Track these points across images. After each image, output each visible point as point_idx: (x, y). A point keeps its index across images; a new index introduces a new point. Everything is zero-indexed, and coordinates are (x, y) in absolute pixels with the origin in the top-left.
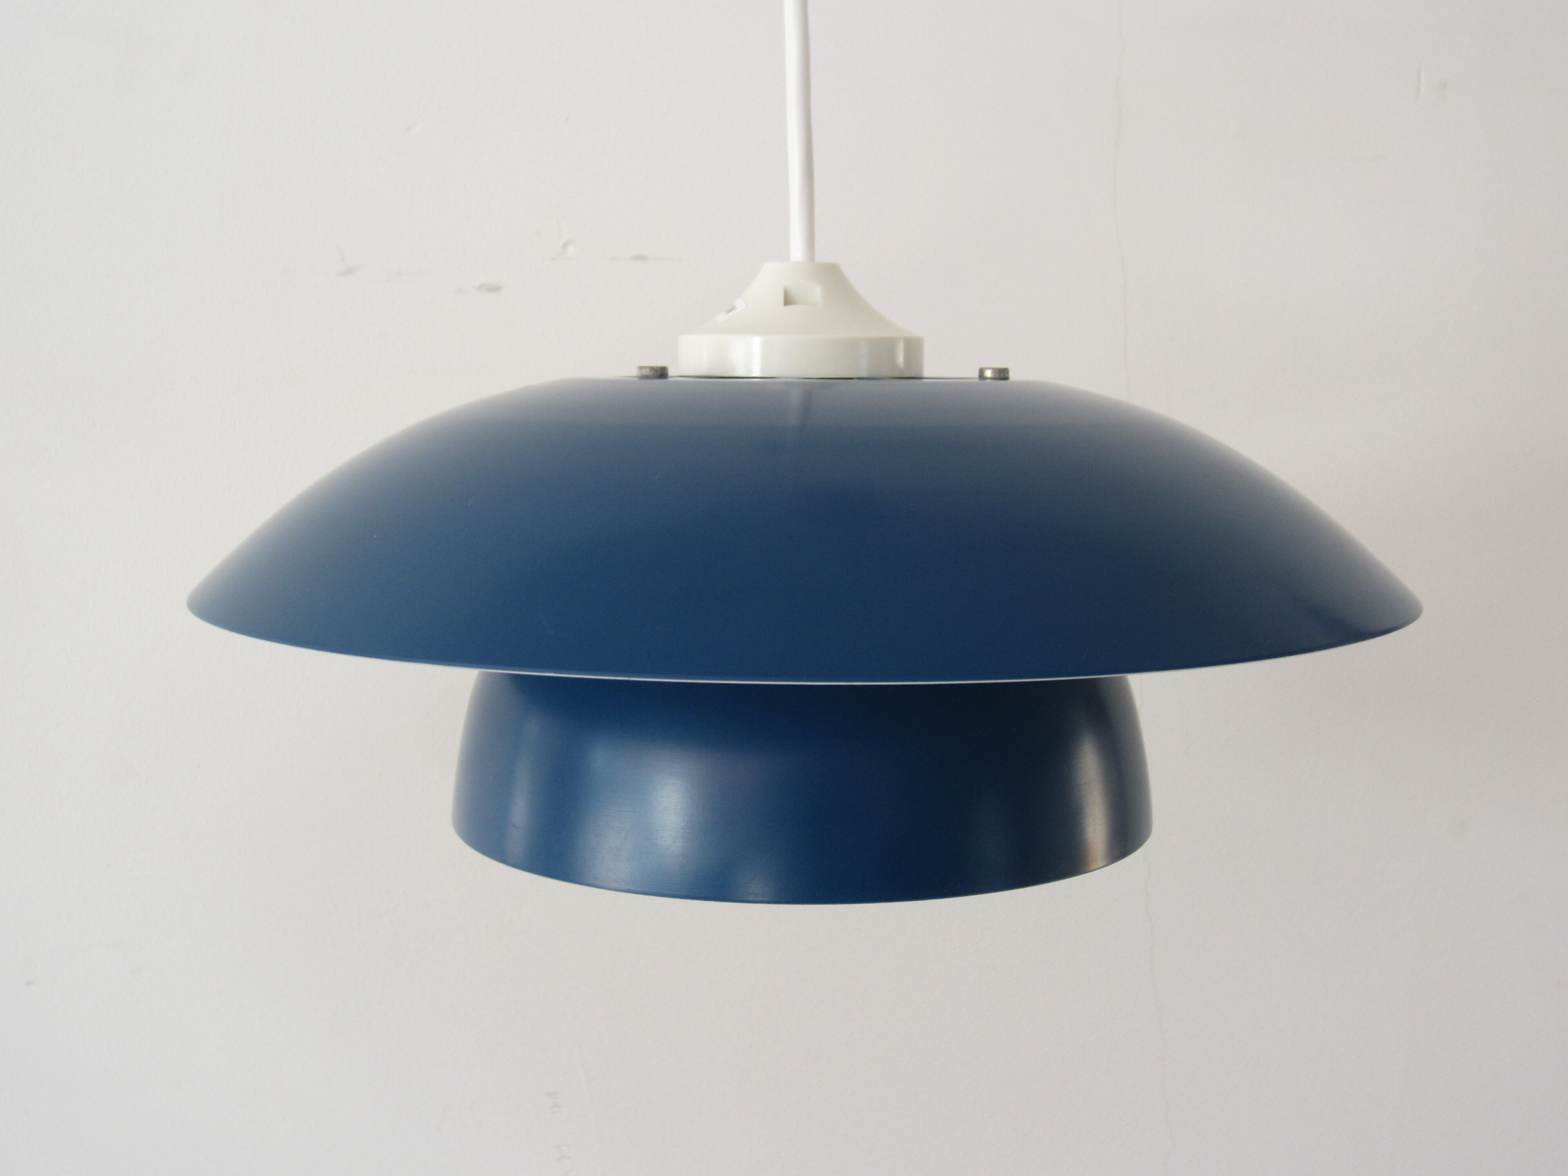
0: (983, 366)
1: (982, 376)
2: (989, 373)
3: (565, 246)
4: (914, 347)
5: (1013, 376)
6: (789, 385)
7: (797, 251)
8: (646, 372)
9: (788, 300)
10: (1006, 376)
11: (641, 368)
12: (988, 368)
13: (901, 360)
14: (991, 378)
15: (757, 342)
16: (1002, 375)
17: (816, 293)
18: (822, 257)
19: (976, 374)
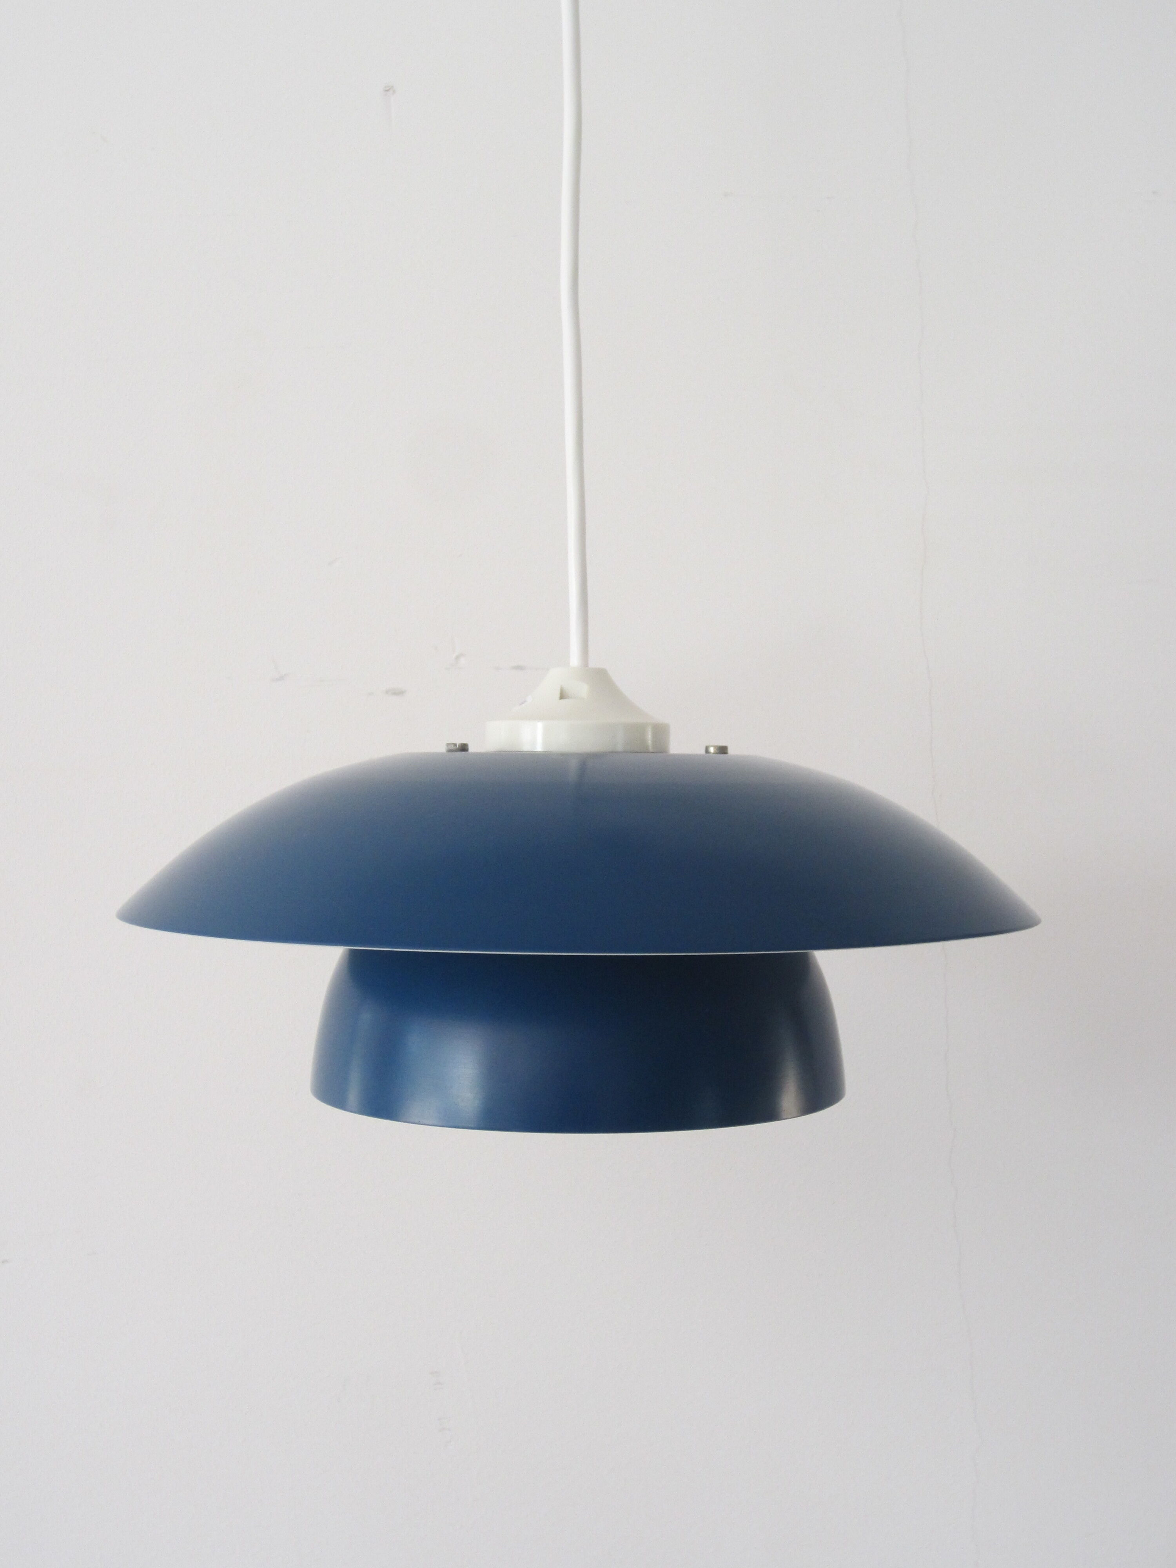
0: (708, 744)
1: (707, 751)
2: (712, 750)
3: (457, 658)
4: (661, 731)
5: (731, 751)
6: (564, 757)
7: (575, 660)
8: (452, 747)
9: (562, 697)
10: (726, 751)
11: (448, 744)
12: (712, 746)
13: (649, 737)
14: (713, 753)
15: (540, 725)
16: (723, 750)
17: (583, 690)
18: (593, 664)
19: (703, 752)
